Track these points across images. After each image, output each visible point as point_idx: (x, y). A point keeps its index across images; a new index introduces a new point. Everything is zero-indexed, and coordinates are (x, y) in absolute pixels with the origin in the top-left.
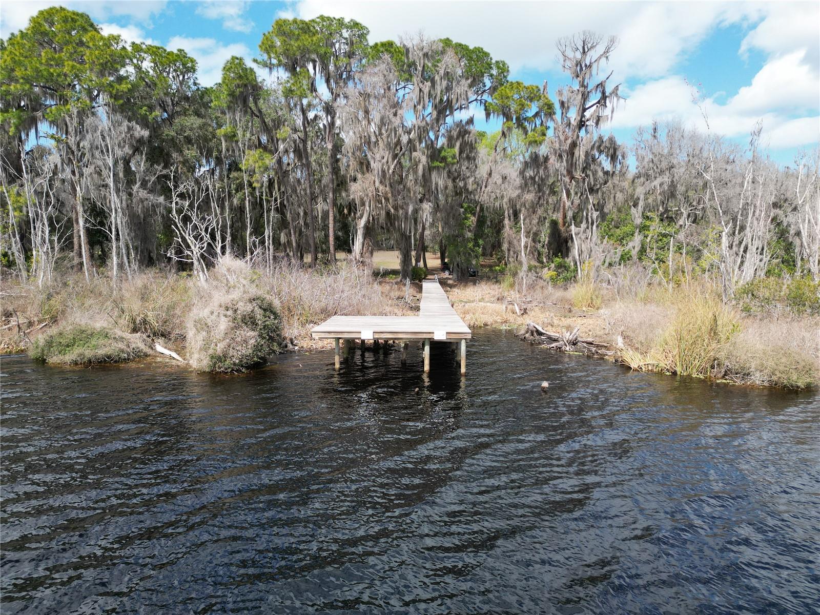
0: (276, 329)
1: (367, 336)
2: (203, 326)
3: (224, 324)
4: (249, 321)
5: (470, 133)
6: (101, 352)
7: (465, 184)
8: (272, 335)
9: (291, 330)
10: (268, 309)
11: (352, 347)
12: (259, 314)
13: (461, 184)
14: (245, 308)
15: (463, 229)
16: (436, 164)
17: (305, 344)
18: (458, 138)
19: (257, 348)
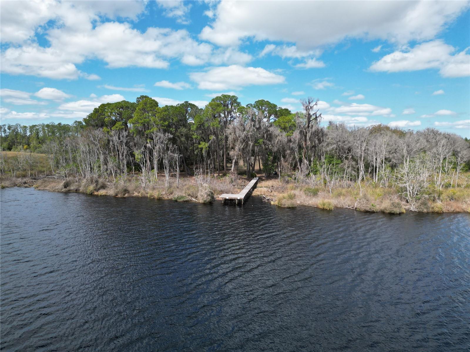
0: (213, 197)
1: (227, 198)
2: (202, 196)
3: (206, 196)
4: (209, 195)
5: (269, 131)
6: (186, 199)
7: (269, 147)
8: (213, 198)
9: (215, 196)
10: (212, 193)
11: (226, 200)
12: (211, 194)
13: (267, 147)
14: (209, 193)
15: (268, 161)
16: (256, 144)
17: (217, 199)
18: (265, 133)
19: (210, 200)
